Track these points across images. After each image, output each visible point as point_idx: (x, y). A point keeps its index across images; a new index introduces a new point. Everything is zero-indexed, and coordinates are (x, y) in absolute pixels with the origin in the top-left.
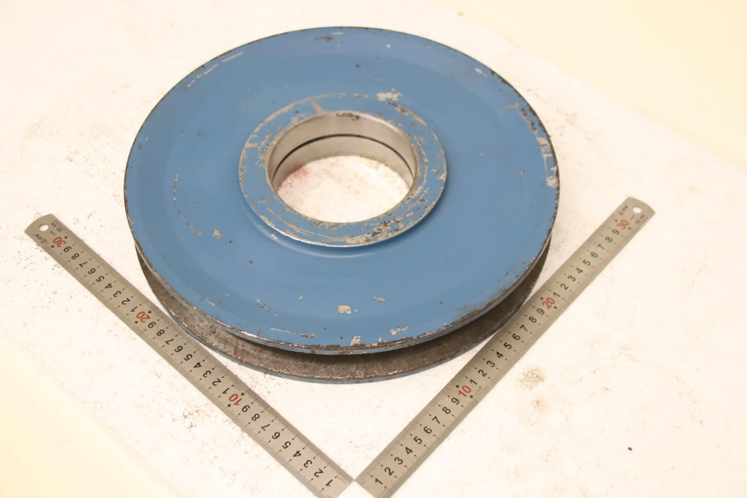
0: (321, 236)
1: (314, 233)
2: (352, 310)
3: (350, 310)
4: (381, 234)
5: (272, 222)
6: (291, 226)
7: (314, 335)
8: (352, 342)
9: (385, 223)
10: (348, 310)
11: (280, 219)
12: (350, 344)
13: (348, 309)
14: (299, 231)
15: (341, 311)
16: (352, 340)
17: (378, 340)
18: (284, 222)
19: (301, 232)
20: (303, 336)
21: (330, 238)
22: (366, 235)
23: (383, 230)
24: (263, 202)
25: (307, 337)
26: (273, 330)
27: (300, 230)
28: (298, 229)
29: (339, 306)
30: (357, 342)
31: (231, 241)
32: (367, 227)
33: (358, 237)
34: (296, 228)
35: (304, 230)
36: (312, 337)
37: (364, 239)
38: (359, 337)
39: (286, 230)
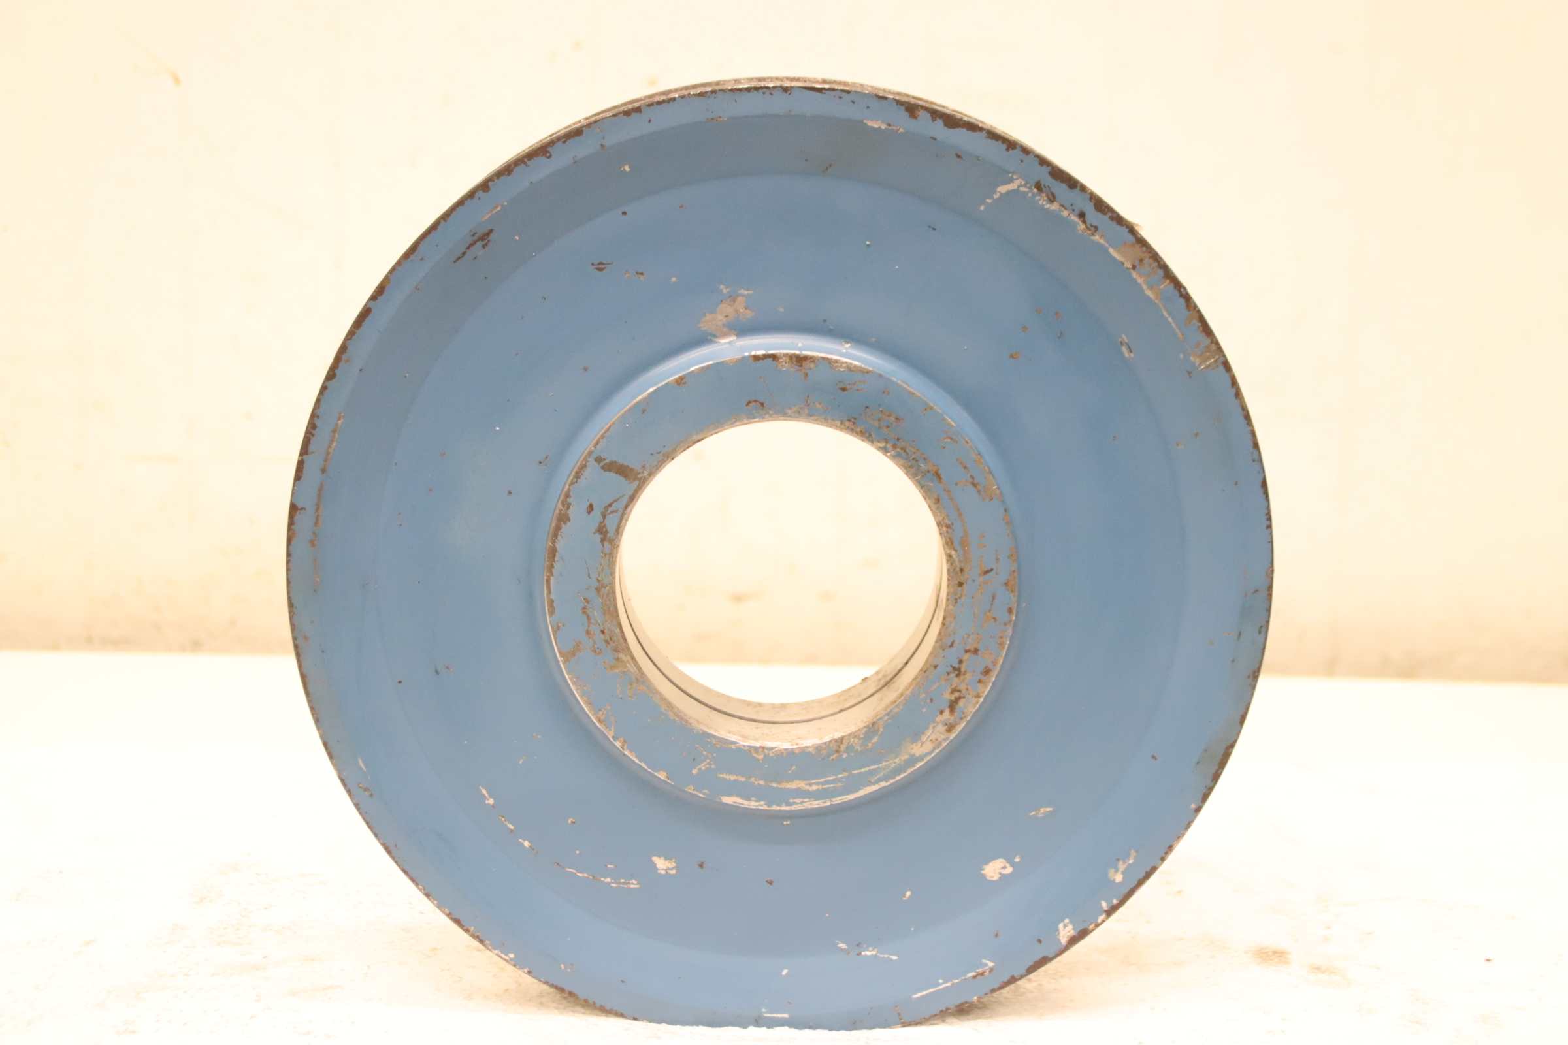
0: (863, 770)
1: (845, 774)
2: (1010, 861)
3: (1008, 865)
4: (964, 697)
5: (753, 799)
6: (793, 785)
7: (991, 964)
8: (1061, 938)
9: (954, 669)
10: (1004, 868)
11: (762, 782)
12: (1061, 943)
13: (1002, 865)
14: (814, 788)
15: (993, 877)
16: (1059, 934)
17: (1101, 907)
18: (775, 785)
19: (820, 787)
20: (974, 977)
21: (880, 765)
22: (939, 718)
23: (962, 687)
24: (703, 766)
25: (982, 974)
26: (918, 998)
27: (815, 784)
28: (811, 785)
29: (983, 869)
30: (1069, 932)
31: (700, 863)
32: (929, 701)
33: (929, 732)
34: (806, 784)
35: (822, 780)
36: (991, 970)
37: (941, 728)
38: (1067, 921)
39: (791, 801)
